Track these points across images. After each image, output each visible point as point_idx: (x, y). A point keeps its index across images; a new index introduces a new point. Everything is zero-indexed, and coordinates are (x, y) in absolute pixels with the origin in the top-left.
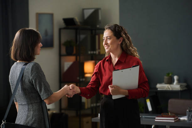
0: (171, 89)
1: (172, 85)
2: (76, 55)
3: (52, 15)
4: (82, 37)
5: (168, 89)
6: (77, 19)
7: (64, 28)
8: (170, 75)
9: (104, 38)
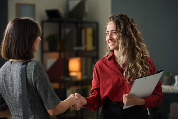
0: (171, 91)
1: (172, 87)
2: (60, 51)
3: (33, 6)
4: (67, 30)
5: (168, 91)
6: (62, 11)
7: (48, 21)
8: (170, 75)
9: (108, 31)
